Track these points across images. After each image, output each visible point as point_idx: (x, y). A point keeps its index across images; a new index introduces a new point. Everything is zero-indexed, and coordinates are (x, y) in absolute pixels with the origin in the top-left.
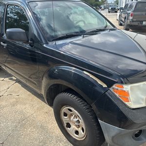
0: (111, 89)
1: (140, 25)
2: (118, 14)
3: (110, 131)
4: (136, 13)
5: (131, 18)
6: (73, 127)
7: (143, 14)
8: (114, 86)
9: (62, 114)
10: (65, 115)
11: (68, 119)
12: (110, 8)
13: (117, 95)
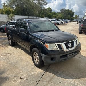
5: (81, 27)
6: (37, 60)
8: (45, 44)
9: (34, 56)
10: (35, 56)
12: (78, 21)
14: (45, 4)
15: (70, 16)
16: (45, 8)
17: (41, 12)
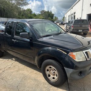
0: (68, 55)
1: (77, 32)
2: (65, 26)
3: (69, 71)
4: (75, 26)
5: (72, 28)
6: (52, 76)
7: (78, 26)
8: (69, 53)
9: (46, 71)
11: (49, 73)
12: (60, 23)
13: (71, 57)
14: (26, 5)
15: (50, 17)
16: (25, 9)
17: (20, 14)
